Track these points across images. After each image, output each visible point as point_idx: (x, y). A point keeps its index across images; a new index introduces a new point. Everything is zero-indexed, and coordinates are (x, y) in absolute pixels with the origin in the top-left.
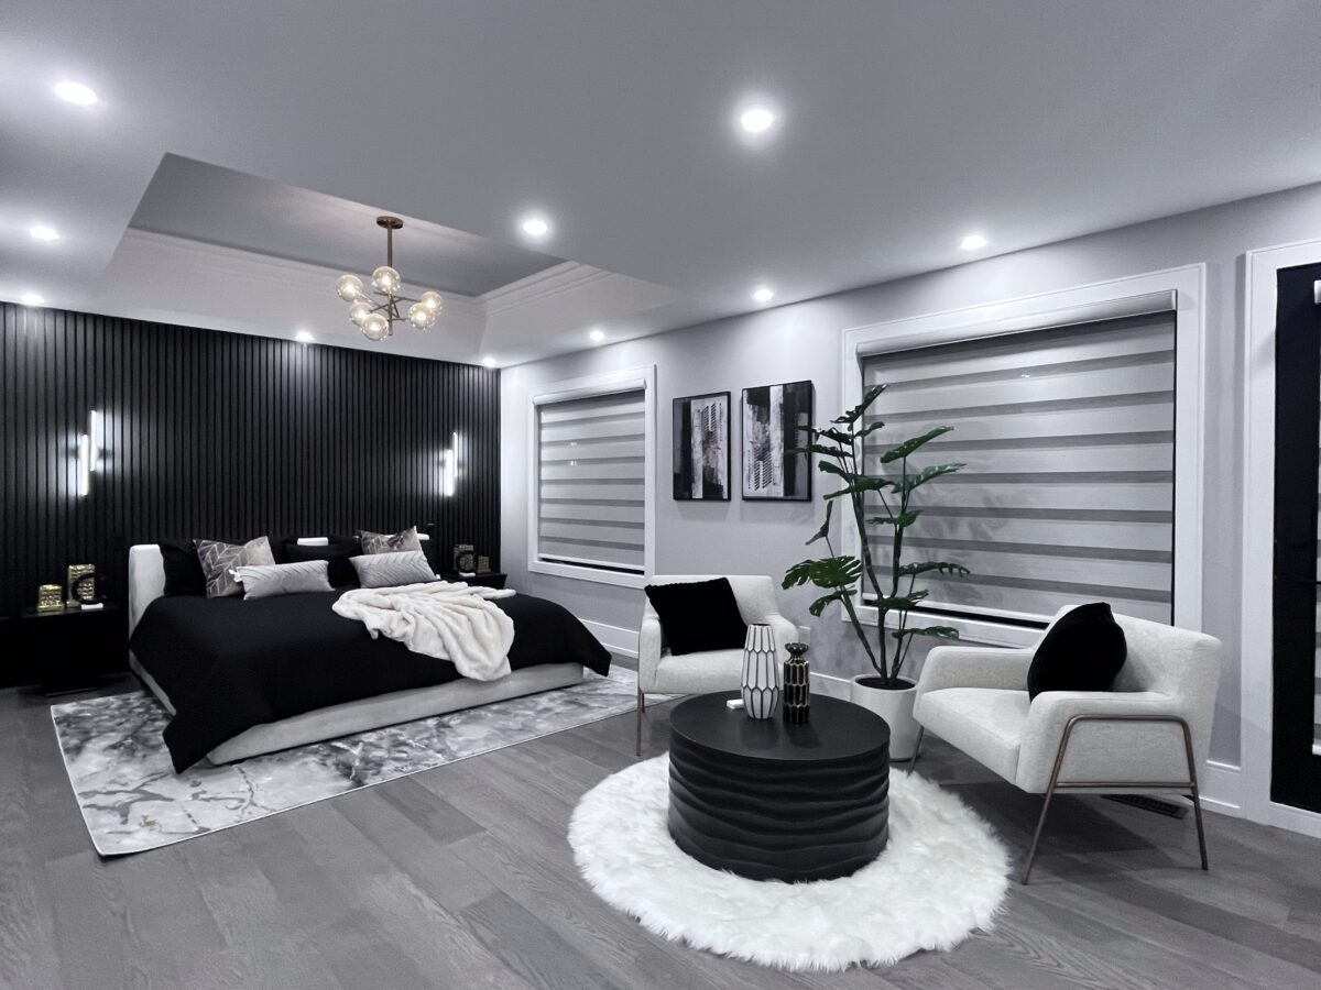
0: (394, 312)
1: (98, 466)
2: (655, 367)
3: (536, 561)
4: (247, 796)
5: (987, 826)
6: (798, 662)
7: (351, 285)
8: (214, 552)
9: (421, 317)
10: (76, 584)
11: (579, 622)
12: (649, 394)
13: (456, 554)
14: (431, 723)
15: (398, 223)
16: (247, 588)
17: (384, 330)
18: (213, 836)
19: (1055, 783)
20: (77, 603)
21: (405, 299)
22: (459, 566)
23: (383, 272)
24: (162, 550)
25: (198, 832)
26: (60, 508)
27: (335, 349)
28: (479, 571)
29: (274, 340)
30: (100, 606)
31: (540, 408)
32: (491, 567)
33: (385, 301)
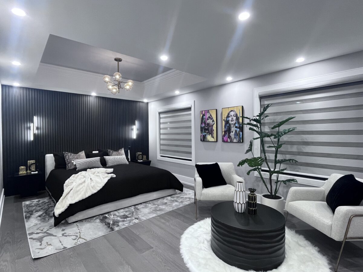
0: (120, 86)
1: (36, 132)
2: (194, 101)
3: (159, 157)
4: (78, 235)
5: (317, 248)
6: (253, 195)
7: (107, 79)
8: (69, 156)
9: (128, 87)
10: (30, 166)
11: (173, 174)
12: (193, 109)
13: (137, 155)
14: (133, 208)
15: (120, 60)
16: (77, 167)
17: (117, 91)
18: (68, 250)
19: (346, 238)
20: (30, 172)
21: (123, 82)
22: (138, 159)
23: (117, 74)
24: (54, 156)
25: (63, 249)
26: (25, 145)
27: (102, 98)
28: (143, 160)
29: (85, 95)
30: (37, 172)
31: (160, 113)
32: (146, 158)
33: (117, 83)
